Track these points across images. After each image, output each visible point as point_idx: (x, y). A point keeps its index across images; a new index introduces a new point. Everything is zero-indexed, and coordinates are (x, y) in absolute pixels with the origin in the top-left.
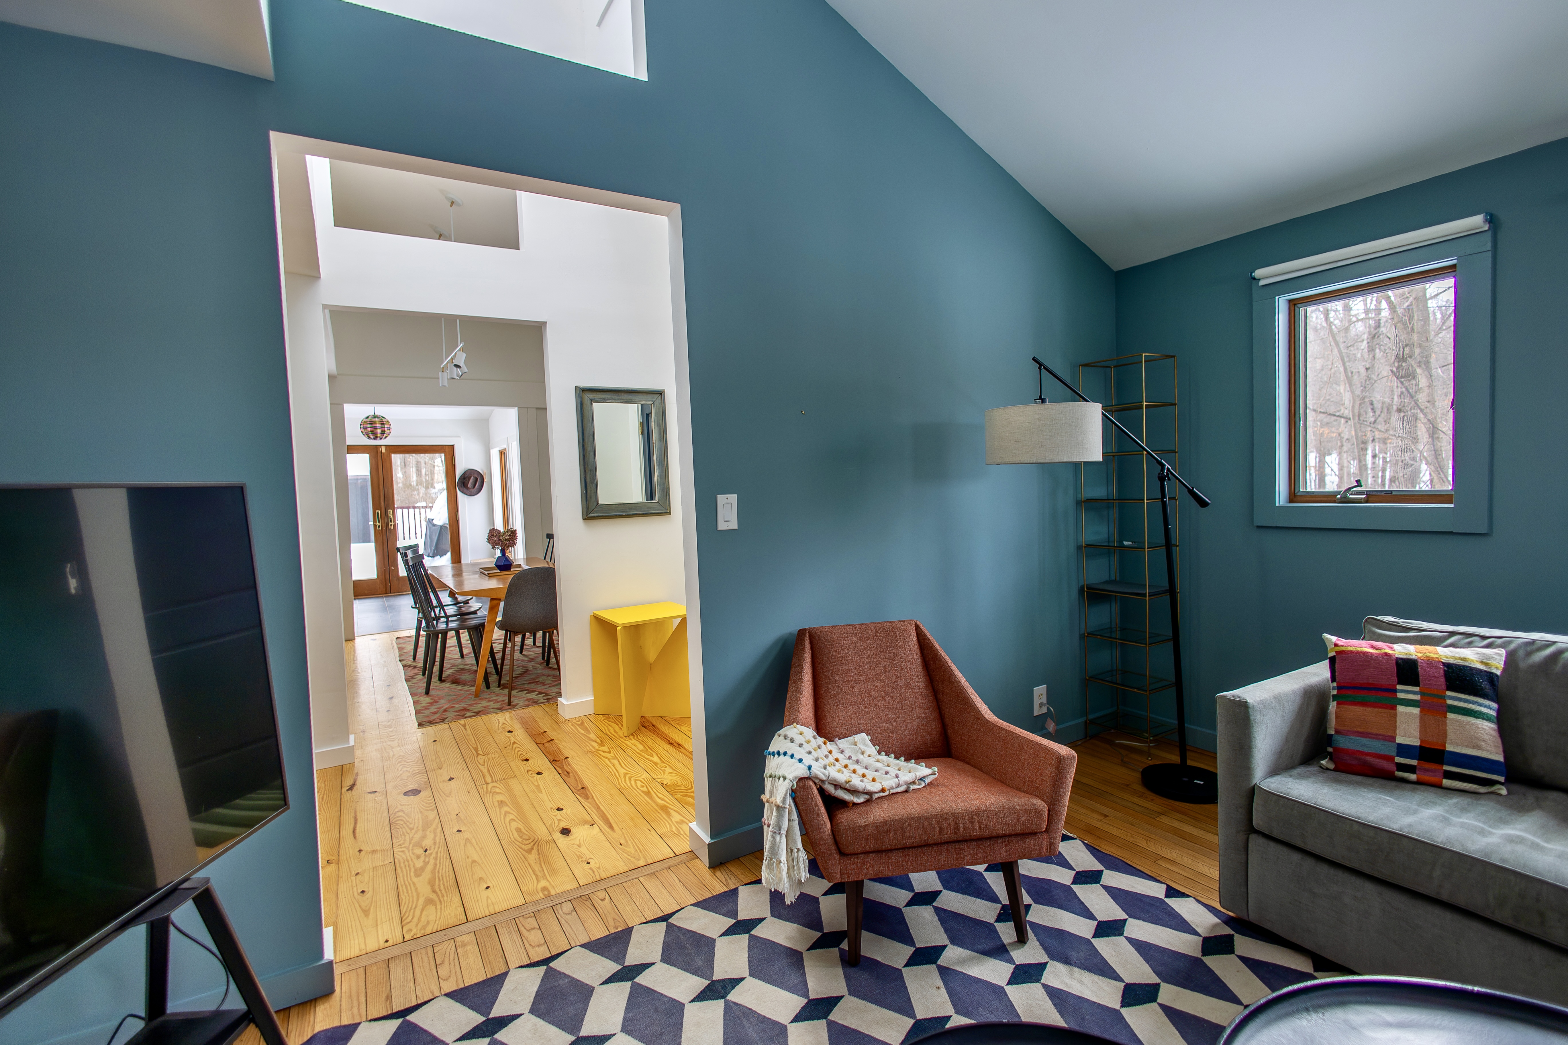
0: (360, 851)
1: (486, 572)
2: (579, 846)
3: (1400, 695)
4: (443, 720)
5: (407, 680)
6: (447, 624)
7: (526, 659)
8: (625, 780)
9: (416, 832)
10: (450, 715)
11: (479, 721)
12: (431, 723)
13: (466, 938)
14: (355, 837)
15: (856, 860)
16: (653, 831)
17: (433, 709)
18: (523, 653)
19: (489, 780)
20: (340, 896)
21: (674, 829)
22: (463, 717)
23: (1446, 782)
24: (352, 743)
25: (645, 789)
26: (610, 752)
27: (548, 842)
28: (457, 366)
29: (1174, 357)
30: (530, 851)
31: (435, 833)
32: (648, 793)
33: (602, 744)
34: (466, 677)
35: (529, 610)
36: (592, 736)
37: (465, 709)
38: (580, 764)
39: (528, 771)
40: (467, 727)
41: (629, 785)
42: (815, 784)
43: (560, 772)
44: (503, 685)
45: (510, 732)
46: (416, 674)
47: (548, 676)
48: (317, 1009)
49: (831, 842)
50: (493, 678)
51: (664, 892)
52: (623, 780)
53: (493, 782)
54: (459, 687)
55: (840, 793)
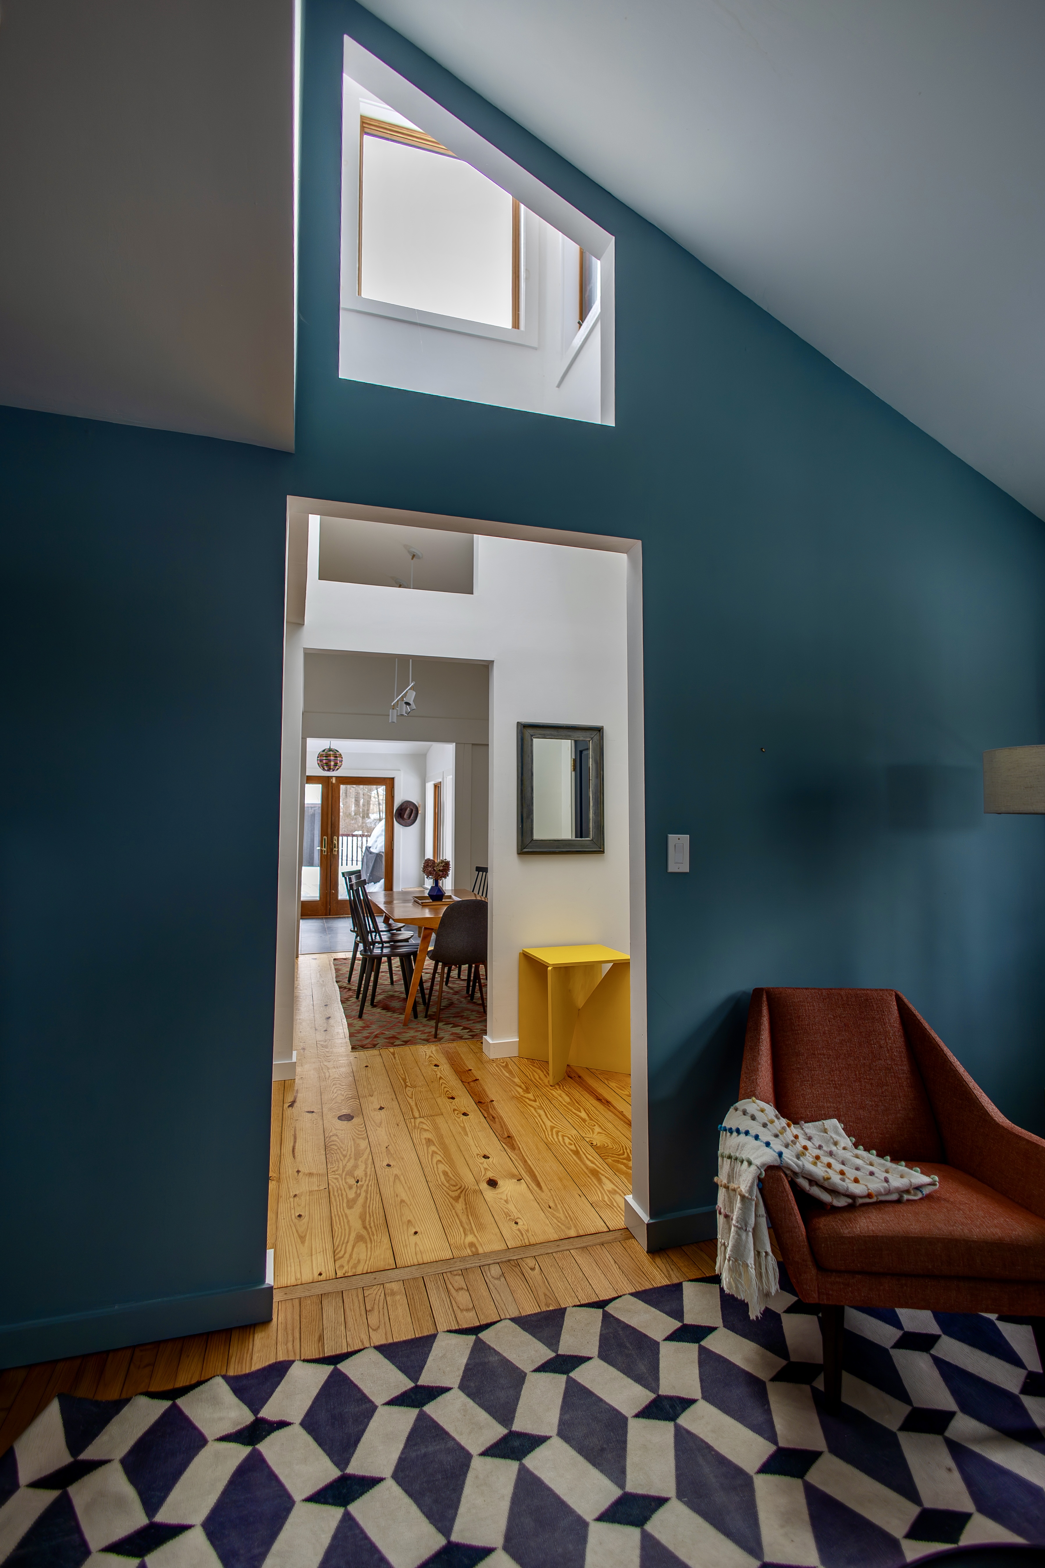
0: (298, 1172)
1: (419, 901)
2: (506, 1201)
4: (374, 1046)
5: (342, 1002)
6: (382, 950)
7: (451, 991)
8: (552, 1135)
9: (349, 1160)
10: (381, 1041)
11: (406, 1049)
12: (363, 1047)
13: (395, 1286)
14: (294, 1157)
15: (838, 1280)
16: (583, 1198)
17: (365, 1033)
18: (449, 985)
19: (417, 1114)
20: (279, 1216)
21: (606, 1199)
22: (393, 1045)
24: (294, 1060)
25: (573, 1147)
26: (535, 1101)
27: (475, 1191)
28: (408, 704)
30: (457, 1199)
31: (366, 1164)
32: (576, 1153)
33: (527, 1090)
34: (395, 1004)
35: (459, 941)
36: (517, 1080)
37: (394, 1037)
38: (505, 1109)
39: (454, 1110)
40: (396, 1055)
41: (556, 1140)
42: (786, 1175)
43: (486, 1116)
44: (430, 1016)
45: (436, 1065)
46: (351, 997)
47: (473, 1011)
48: (256, 1336)
49: (806, 1250)
50: (421, 1008)
51: (598, 1272)
52: (550, 1134)
53: (420, 1117)
54: (389, 1014)
55: (816, 1191)
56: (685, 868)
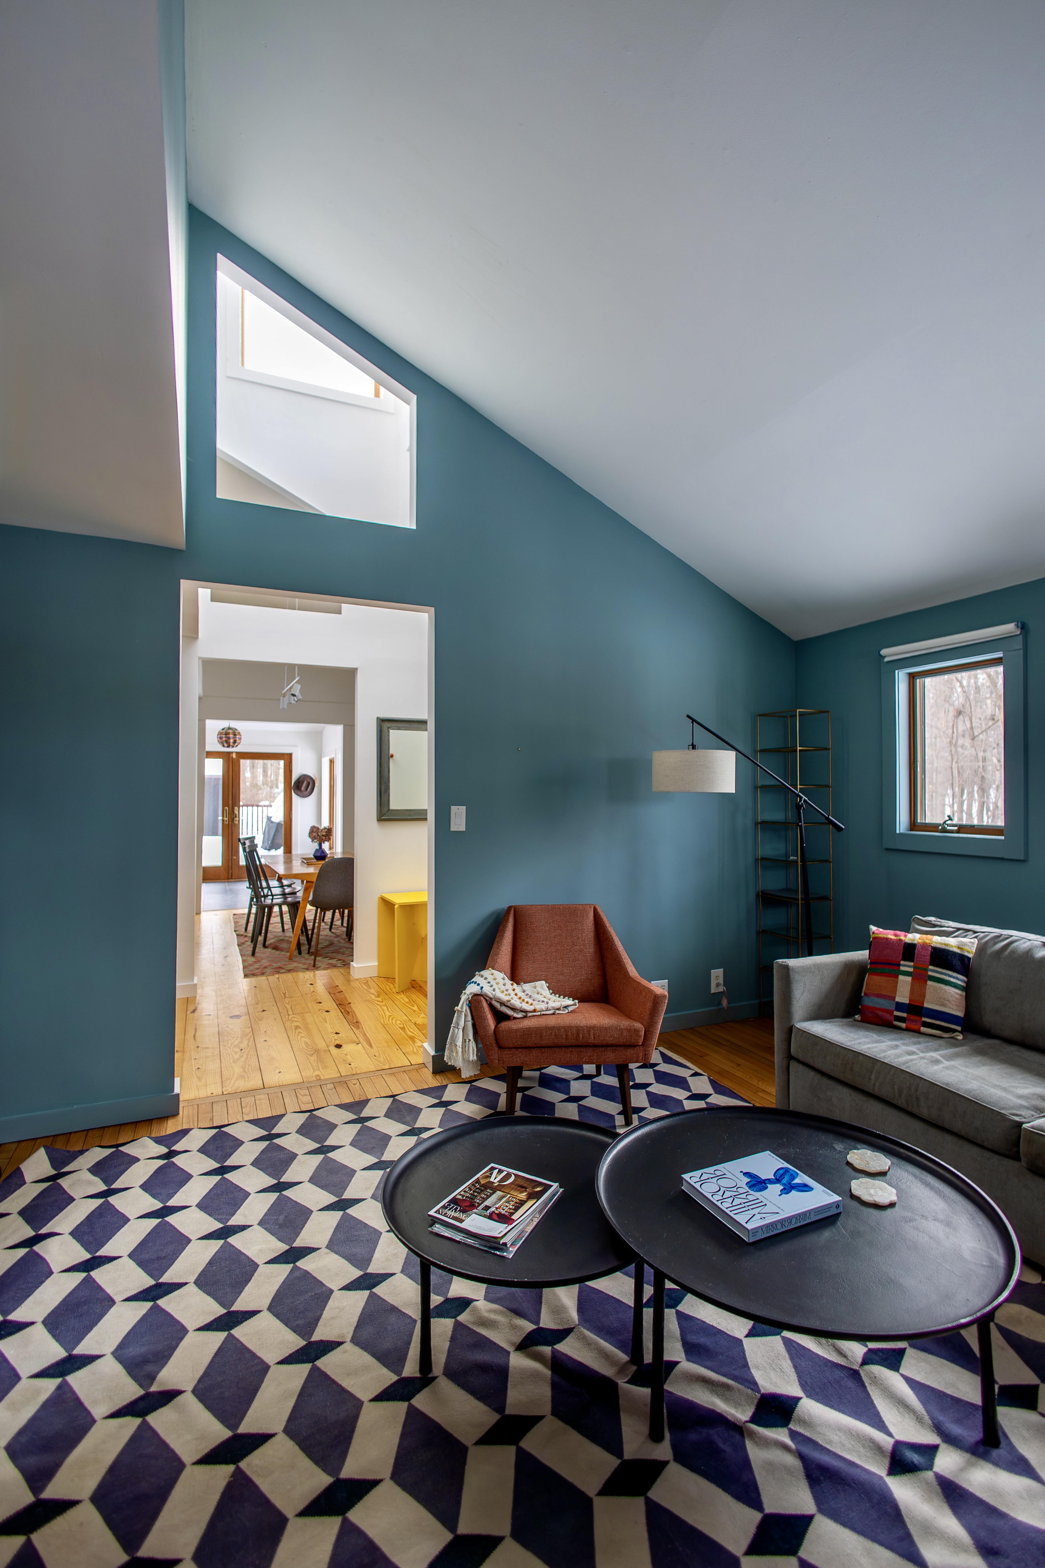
0: (198, 1047)
1: (307, 862)
2: (346, 1055)
3: (902, 968)
4: (263, 974)
5: (238, 945)
6: (272, 901)
7: (334, 935)
8: (389, 1020)
9: (236, 1040)
10: (268, 970)
11: (289, 977)
12: (254, 975)
13: (262, 1096)
14: (195, 1039)
15: (509, 1052)
16: (399, 1050)
17: (256, 966)
18: (333, 931)
19: (290, 1013)
20: (184, 1069)
21: (415, 1050)
22: (278, 972)
23: (923, 1029)
24: (195, 982)
25: (402, 1026)
26: (382, 1002)
27: (325, 1051)
28: (294, 695)
29: (828, 712)
30: (312, 1055)
31: (249, 1040)
32: (403, 1029)
33: (378, 996)
34: (285, 945)
35: (332, 891)
36: (372, 991)
37: (280, 968)
38: (359, 1009)
39: (319, 1010)
40: (280, 979)
41: (391, 1022)
42: (486, 1000)
43: (343, 1011)
44: (312, 953)
45: (311, 984)
46: (247, 941)
47: (349, 948)
48: (169, 1121)
49: (493, 1038)
50: (304, 948)
51: (397, 1084)
52: (387, 1019)
53: (293, 1014)
54: (278, 952)
55: (504, 1009)
56: (463, 828)
